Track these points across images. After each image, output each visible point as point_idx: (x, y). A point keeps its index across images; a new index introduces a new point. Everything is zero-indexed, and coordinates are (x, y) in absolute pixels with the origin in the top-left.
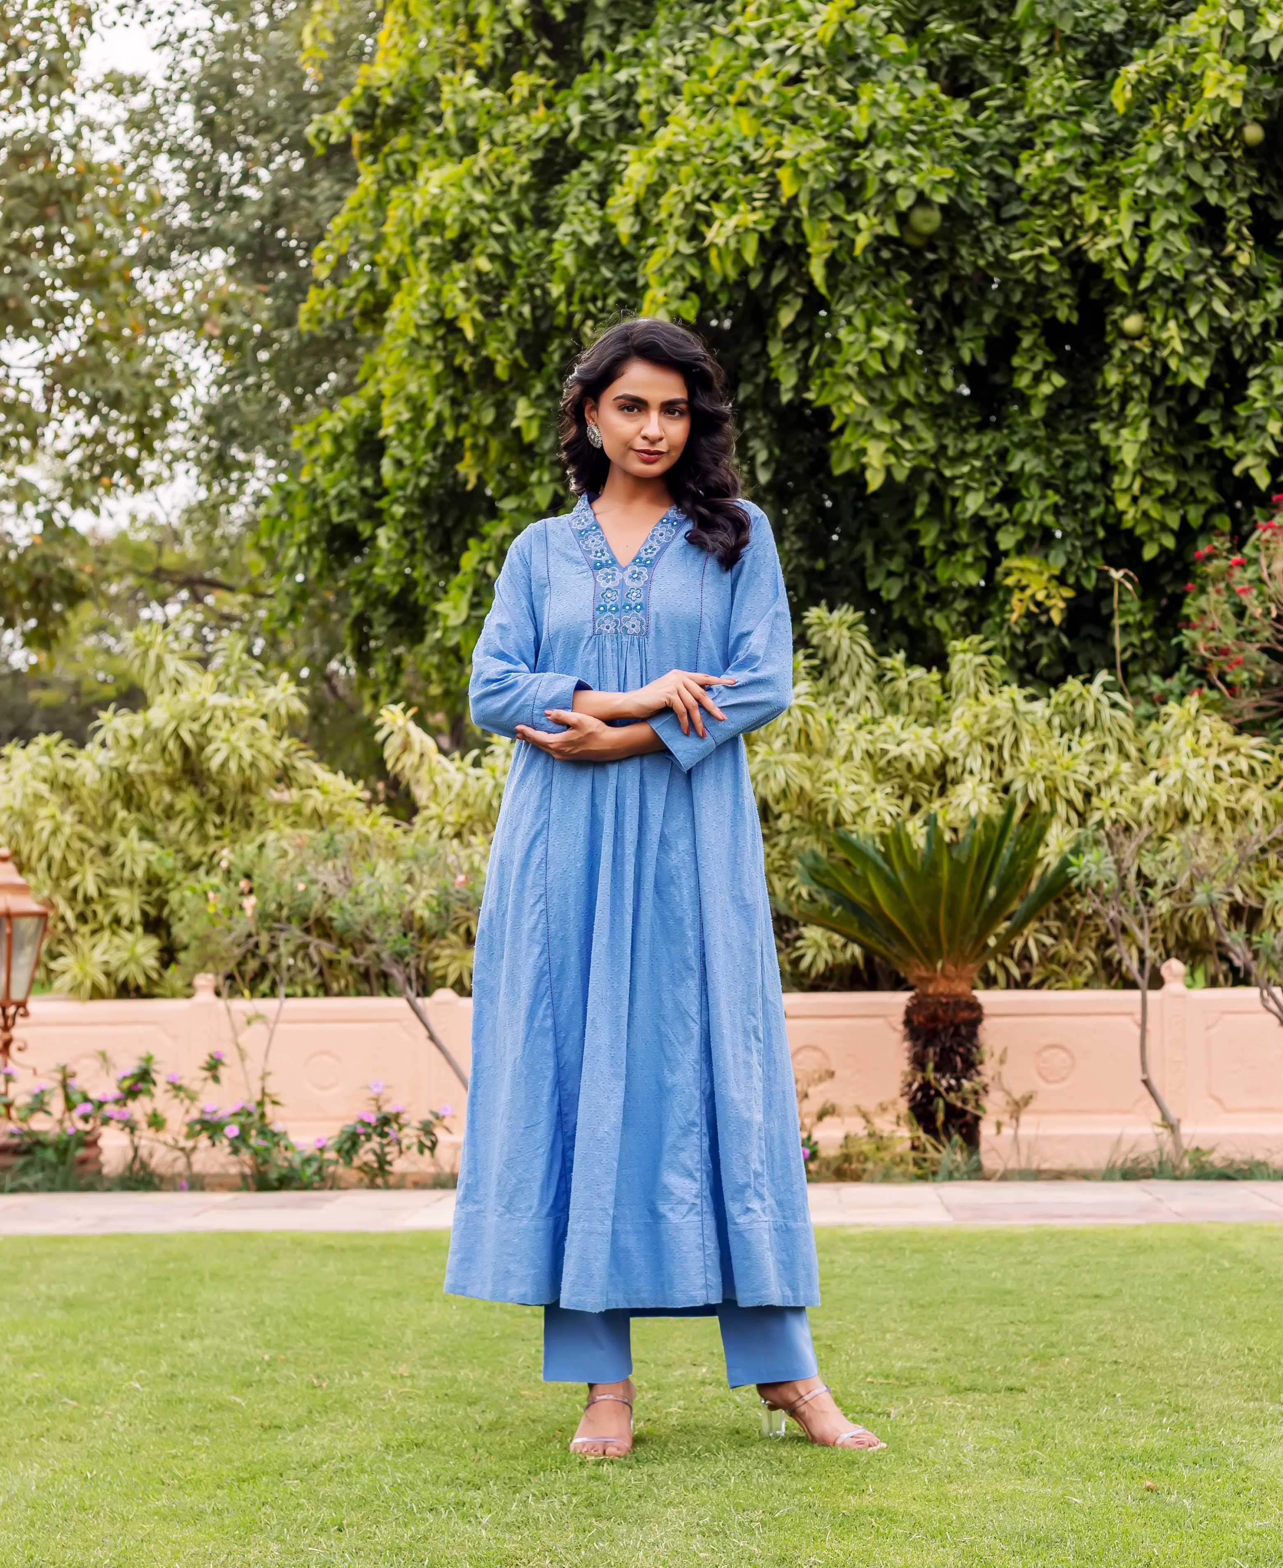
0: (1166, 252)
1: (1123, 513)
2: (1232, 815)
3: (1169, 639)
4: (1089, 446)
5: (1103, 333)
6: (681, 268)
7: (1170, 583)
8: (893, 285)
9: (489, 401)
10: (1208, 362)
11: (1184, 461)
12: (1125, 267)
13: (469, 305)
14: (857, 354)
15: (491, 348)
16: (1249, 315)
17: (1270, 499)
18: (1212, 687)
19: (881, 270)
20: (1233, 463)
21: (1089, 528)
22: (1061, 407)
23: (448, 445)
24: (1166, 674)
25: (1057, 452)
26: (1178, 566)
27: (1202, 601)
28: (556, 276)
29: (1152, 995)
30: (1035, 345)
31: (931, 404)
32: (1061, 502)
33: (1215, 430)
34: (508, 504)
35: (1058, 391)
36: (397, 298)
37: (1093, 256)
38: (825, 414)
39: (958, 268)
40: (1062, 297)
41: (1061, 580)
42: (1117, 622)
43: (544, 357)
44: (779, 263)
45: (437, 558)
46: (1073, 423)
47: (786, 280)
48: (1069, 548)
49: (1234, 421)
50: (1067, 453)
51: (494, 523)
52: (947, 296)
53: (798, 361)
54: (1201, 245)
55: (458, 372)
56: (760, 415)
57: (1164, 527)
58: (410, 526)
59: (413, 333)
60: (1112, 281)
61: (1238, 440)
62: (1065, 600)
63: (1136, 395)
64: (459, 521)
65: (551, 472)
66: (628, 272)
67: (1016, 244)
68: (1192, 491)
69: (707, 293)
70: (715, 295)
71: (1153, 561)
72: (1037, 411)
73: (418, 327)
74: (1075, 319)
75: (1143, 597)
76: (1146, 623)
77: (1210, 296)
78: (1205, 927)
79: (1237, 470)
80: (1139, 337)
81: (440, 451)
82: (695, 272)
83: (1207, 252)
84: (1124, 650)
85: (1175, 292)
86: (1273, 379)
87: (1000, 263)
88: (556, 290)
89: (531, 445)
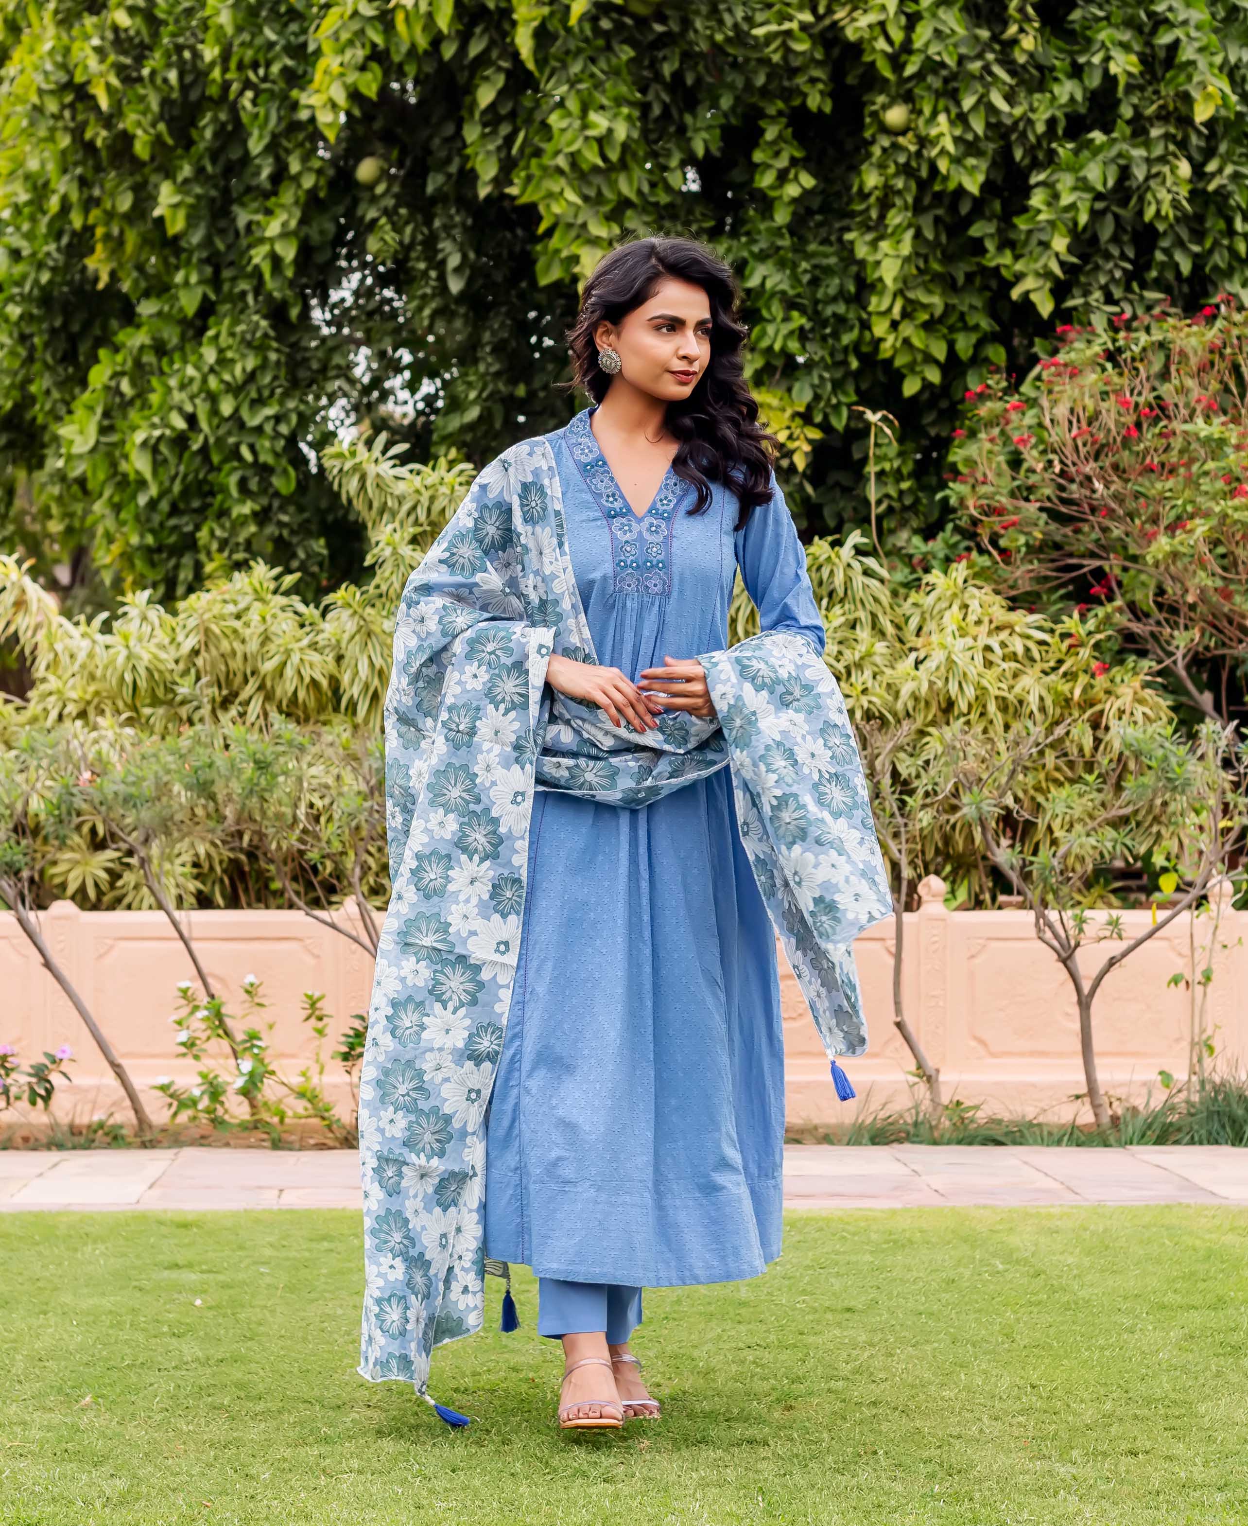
0: (938, 33)
1: (881, 340)
2: (1003, 705)
3: (935, 491)
4: (842, 259)
5: (861, 127)
6: (362, 32)
7: (933, 424)
8: (614, 61)
9: (126, 185)
10: (984, 165)
11: (954, 280)
12: (889, 50)
13: (104, 67)
14: (570, 143)
15: (130, 121)
16: (1033, 110)
17: (1054, 330)
18: (982, 551)
19: (601, 42)
20: (1011, 285)
21: (839, 357)
22: (810, 212)
23: (74, 233)
24: (929, 533)
25: (804, 265)
26: (944, 404)
27: (972, 450)
28: (210, 36)
29: (907, 917)
30: (780, 137)
31: (656, 204)
32: (808, 326)
33: (990, 245)
34: (146, 308)
35: (807, 193)
36: (18, 54)
37: (851, 34)
38: (531, 214)
39: (691, 43)
40: (813, 81)
41: (806, 417)
42: (872, 469)
43: (194, 134)
44: (478, 30)
45: (60, 370)
46: (823, 232)
47: (486, 51)
48: (816, 381)
49: (1012, 236)
50: (815, 267)
51: (129, 330)
52: (678, 76)
53: (499, 149)
54: (979, 26)
55: (90, 147)
56: (453, 211)
57: (929, 359)
58: (28, 331)
59: (35, 99)
60: (873, 64)
61: (1017, 257)
62: (810, 441)
63: (898, 202)
64: (87, 326)
65: (200, 272)
66: (296, 35)
67: (759, 17)
68: (962, 316)
69: (391, 62)
70: (400, 66)
71: (914, 398)
72: (782, 217)
73: (41, 92)
74: (828, 108)
75: (901, 440)
76: (905, 471)
77: (987, 86)
78: (970, 838)
79: (1015, 294)
80: (903, 132)
81: (65, 240)
82: (378, 39)
83: (984, 34)
84: (879, 502)
85: (946, 81)
86: (1059, 186)
87: (740, 37)
88: (210, 52)
89: (177, 238)
